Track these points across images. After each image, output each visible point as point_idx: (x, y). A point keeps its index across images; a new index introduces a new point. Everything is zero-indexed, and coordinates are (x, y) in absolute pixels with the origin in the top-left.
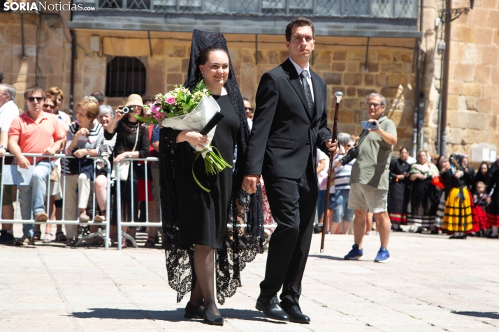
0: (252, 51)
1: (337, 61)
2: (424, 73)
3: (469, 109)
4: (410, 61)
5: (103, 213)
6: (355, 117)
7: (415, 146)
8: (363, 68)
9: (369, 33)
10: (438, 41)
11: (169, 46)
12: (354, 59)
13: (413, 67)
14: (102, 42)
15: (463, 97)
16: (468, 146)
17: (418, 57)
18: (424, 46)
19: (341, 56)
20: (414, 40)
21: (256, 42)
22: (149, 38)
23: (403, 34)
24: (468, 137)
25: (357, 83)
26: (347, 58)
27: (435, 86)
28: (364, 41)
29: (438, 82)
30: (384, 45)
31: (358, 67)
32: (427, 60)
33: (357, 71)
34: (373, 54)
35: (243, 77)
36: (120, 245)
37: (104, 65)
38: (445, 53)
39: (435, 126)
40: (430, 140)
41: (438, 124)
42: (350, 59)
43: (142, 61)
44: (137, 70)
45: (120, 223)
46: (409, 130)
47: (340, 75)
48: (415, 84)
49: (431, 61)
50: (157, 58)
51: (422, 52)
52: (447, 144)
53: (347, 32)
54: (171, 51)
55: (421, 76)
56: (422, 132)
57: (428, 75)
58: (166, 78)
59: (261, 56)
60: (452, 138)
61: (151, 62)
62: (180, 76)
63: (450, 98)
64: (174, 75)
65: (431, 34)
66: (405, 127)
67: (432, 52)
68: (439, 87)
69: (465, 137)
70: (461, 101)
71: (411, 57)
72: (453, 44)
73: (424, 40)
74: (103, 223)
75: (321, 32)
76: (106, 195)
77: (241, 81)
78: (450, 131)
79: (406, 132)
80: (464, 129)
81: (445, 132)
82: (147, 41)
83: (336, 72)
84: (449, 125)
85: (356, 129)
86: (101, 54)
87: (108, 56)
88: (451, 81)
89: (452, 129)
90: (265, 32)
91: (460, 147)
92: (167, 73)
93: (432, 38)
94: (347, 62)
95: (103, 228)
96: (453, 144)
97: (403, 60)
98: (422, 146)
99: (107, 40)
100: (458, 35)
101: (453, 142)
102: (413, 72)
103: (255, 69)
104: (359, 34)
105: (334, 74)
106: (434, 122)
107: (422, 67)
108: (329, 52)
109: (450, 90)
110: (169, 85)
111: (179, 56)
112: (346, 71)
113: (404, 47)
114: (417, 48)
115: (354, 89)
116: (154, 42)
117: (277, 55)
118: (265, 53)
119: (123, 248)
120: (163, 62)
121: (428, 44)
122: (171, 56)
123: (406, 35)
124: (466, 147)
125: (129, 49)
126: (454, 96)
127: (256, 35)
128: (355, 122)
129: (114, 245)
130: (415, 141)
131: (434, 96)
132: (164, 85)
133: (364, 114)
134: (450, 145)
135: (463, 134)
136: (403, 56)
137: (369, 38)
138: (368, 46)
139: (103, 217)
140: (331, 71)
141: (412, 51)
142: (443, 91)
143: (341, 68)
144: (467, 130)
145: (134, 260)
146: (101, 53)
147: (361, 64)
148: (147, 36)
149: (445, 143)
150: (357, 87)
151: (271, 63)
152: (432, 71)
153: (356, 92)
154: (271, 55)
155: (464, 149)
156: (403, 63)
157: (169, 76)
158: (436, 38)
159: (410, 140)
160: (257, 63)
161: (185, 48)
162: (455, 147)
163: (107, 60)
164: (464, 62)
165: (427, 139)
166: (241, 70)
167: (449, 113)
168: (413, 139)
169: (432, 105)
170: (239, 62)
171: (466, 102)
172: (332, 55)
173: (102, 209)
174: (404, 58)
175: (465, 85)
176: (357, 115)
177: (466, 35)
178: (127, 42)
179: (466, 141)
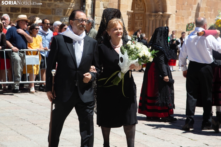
3: (104, 8)
15: (102, 2)
41: (91, 15)
52: (95, 24)
60: (97, 22)
63: (96, 3)
70: (101, 4)
81: (95, 19)
84: (96, 15)
85: (53, 17)
89: (97, 17)
106: (89, 14)
126: (98, 2)
128: (52, 14)
131: (89, 1)
133: (56, 10)
134: (96, 25)
149: (94, 24)
167: (96, 10)
169: (88, 6)
171: (103, 4)
176: (53, 11)
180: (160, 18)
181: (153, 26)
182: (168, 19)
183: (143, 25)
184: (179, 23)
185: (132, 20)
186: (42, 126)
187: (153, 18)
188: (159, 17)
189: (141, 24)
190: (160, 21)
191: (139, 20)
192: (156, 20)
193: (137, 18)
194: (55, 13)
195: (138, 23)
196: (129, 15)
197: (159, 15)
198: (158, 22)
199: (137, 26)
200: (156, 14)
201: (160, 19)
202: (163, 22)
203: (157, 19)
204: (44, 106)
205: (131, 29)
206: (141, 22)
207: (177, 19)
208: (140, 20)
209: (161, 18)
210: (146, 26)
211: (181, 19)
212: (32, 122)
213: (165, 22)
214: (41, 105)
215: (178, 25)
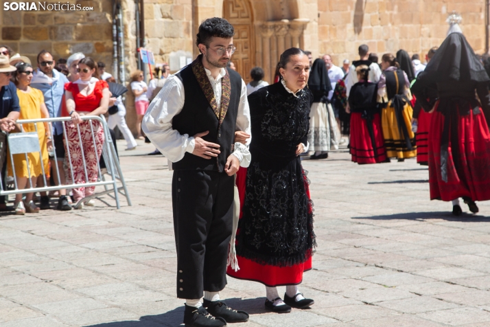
3: (164, 17)
6: (50, 33)
7: (116, 60)
15: (157, 5)
16: (166, 55)
24: (165, 46)
39: (134, 37)
40: (130, 53)
41: (136, 35)
46: (108, 43)
56: (122, 45)
60: (151, 49)
63: (146, 7)
66: (104, 41)
69: (162, 46)
70: (157, 9)
78: (149, 42)
79: (105, 46)
80: (161, 38)
81: (145, 43)
84: (147, 35)
85: (53, 46)
89: (150, 40)
91: (159, 57)
98: (123, 59)
106: (132, 33)
124: (163, 56)
126: (149, 5)
128: (51, 38)
130: (116, 55)
131: (129, 5)
133: (59, 30)
135: (161, 43)
144: (164, 38)
155: (163, 59)
159: (110, 54)
165: (128, 52)
167: (146, 23)
168: (113, 53)
169: (129, 15)
171: (161, 10)
176: (52, 31)
179: (164, 50)
180: (285, 32)
181: (271, 49)
182: (302, 33)
183: (249, 50)
184: (327, 40)
186: (63, 283)
187: (270, 33)
188: (283, 29)
189: (246, 48)
190: (285, 38)
191: (240, 40)
192: (277, 37)
194: (56, 37)
195: (240, 47)
197: (283, 25)
198: (282, 41)
199: (237, 53)
200: (277, 23)
201: (286, 35)
202: (292, 39)
203: (279, 34)
204: (60, 240)
206: (246, 42)
207: (323, 31)
208: (243, 40)
209: (288, 31)
210: (256, 52)
211: (330, 30)
212: (40, 277)
213: (296, 40)
214: (54, 237)
215: (325, 44)
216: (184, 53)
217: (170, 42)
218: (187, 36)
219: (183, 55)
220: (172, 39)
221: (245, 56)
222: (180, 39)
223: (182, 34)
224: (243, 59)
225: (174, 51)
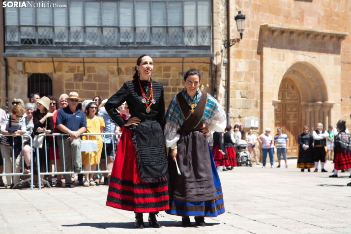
0: (115, 68)
1: (166, 72)
2: (216, 78)
3: (242, 97)
4: (207, 71)
5: (29, 168)
8: (181, 75)
9: (183, 55)
10: (223, 58)
11: (66, 67)
12: (176, 71)
13: (209, 74)
14: (24, 65)
15: (238, 90)
17: (212, 68)
18: (215, 62)
19: (168, 69)
20: (209, 58)
21: (118, 62)
22: (53, 62)
23: (203, 55)
24: (242, 113)
25: (178, 84)
26: (171, 70)
27: (223, 85)
28: (181, 59)
29: (224, 82)
30: (192, 62)
31: (178, 75)
32: (217, 70)
33: (178, 78)
34: (186, 67)
35: (111, 83)
36: (40, 186)
37: (26, 79)
38: (228, 65)
41: (225, 106)
42: (173, 71)
43: (50, 75)
44: (46, 81)
45: (40, 174)
47: (168, 80)
48: (211, 84)
49: (220, 70)
50: (59, 73)
51: (215, 65)
52: (231, 118)
53: (171, 55)
54: (67, 69)
55: (214, 79)
57: (218, 78)
58: (64, 85)
59: (121, 71)
60: (233, 114)
61: (55, 76)
62: (73, 84)
63: (231, 91)
64: (69, 83)
65: (219, 55)
67: (220, 65)
68: (224, 85)
69: (240, 113)
70: (238, 92)
71: (208, 68)
72: (231, 60)
73: (215, 58)
74: (29, 174)
75: (155, 55)
76: (30, 157)
77: (110, 85)
78: (232, 111)
80: (240, 109)
81: (229, 111)
82: (52, 63)
83: (165, 78)
84: (231, 107)
86: (24, 73)
87: (28, 73)
88: (231, 81)
89: (233, 109)
90: (122, 56)
91: (238, 119)
92: (65, 82)
93: (220, 56)
94: (171, 72)
95: (30, 176)
96: (234, 118)
97: (204, 70)
99: (27, 64)
100: (234, 54)
101: (234, 117)
102: (209, 77)
103: (117, 78)
104: (178, 56)
105: (164, 80)
107: (214, 73)
108: (161, 67)
109: (231, 87)
110: (66, 89)
111: (72, 72)
112: (171, 78)
113: (204, 63)
114: (211, 63)
115: (176, 88)
116: (56, 64)
117: (130, 70)
118: (123, 68)
119: (42, 188)
120: (62, 76)
121: (217, 60)
122: (67, 72)
123: (205, 56)
124: (241, 119)
125: (41, 69)
126: (233, 90)
127: (118, 58)
129: (37, 186)
131: (222, 90)
132: (63, 89)
134: (232, 119)
135: (240, 111)
136: (203, 68)
137: (183, 58)
138: (183, 62)
139: (29, 170)
140: (162, 78)
141: (209, 65)
142: (227, 87)
143: (168, 76)
144: (242, 109)
145: (49, 195)
146: (24, 71)
147: (180, 73)
148: (52, 61)
149: (229, 117)
150: (178, 87)
151: (127, 74)
152: (220, 76)
153: (178, 90)
154: (127, 70)
155: (240, 120)
156: (204, 72)
157: (66, 84)
158: (222, 57)
160: (118, 75)
161: (75, 67)
162: (235, 119)
163: (28, 76)
164: (238, 70)
166: (109, 79)
167: (231, 100)
169: (221, 96)
170: (108, 75)
171: (240, 93)
172: (162, 69)
173: (28, 165)
174: (204, 69)
175: (239, 83)
177: (239, 54)
178: (40, 64)
179: (241, 116)
181: (310, 119)
182: (330, 110)
183: (297, 118)
185: (283, 113)
187: (310, 109)
188: (318, 107)
189: (295, 117)
190: (319, 113)
191: (292, 113)
192: (315, 112)
193: (289, 109)
195: (291, 116)
196: (275, 106)
197: (318, 105)
198: (317, 114)
199: (290, 120)
200: (314, 104)
201: (320, 111)
202: (324, 113)
203: (316, 110)
205: (282, 124)
207: (344, 109)
208: (294, 113)
209: (321, 108)
210: (301, 120)
213: (326, 114)
215: (345, 117)
216: (254, 117)
217: (245, 111)
218: (256, 108)
219: (252, 119)
220: (247, 110)
221: (295, 122)
222: (251, 110)
223: (253, 107)
224: (293, 123)
225: (247, 116)
